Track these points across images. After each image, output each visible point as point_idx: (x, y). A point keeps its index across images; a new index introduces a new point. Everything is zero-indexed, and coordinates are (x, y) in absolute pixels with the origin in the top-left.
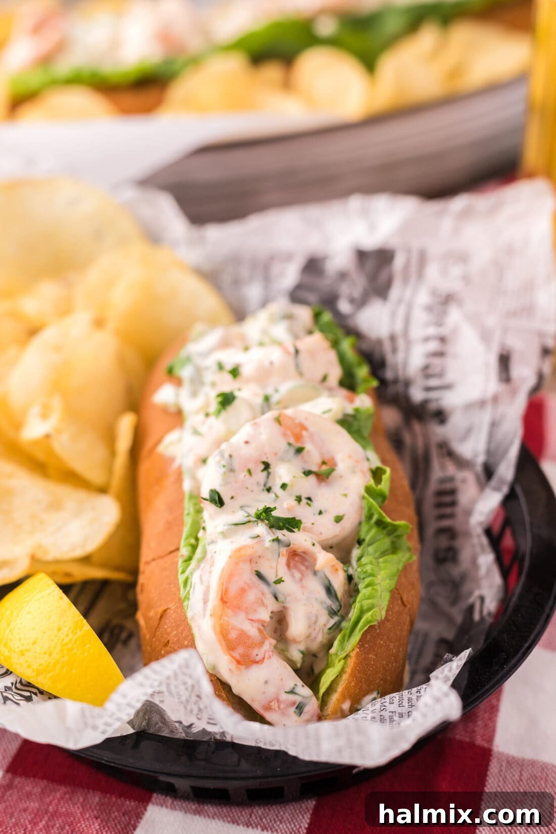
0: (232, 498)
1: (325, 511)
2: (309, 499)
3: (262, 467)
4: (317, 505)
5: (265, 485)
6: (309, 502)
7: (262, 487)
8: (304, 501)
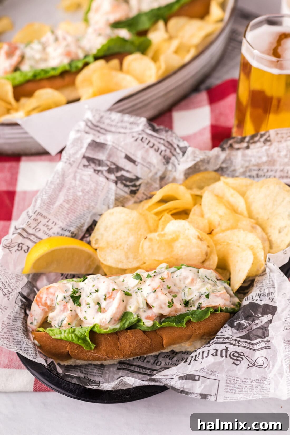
0: (85, 284)
1: (87, 313)
2: (90, 307)
3: (97, 289)
4: (88, 310)
5: (91, 292)
6: (89, 307)
7: (90, 292)
8: (89, 306)
